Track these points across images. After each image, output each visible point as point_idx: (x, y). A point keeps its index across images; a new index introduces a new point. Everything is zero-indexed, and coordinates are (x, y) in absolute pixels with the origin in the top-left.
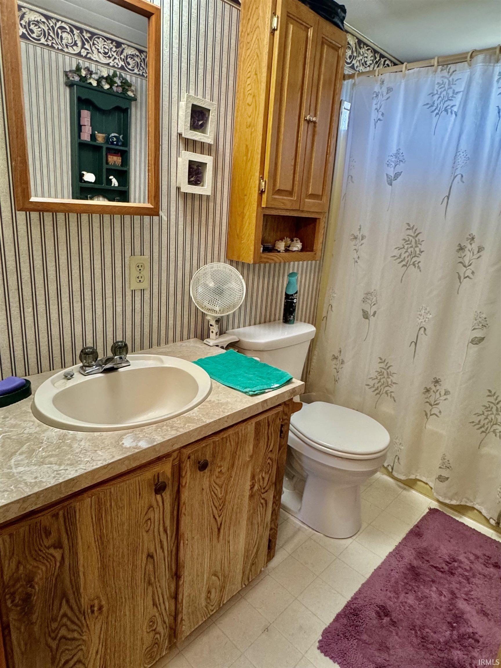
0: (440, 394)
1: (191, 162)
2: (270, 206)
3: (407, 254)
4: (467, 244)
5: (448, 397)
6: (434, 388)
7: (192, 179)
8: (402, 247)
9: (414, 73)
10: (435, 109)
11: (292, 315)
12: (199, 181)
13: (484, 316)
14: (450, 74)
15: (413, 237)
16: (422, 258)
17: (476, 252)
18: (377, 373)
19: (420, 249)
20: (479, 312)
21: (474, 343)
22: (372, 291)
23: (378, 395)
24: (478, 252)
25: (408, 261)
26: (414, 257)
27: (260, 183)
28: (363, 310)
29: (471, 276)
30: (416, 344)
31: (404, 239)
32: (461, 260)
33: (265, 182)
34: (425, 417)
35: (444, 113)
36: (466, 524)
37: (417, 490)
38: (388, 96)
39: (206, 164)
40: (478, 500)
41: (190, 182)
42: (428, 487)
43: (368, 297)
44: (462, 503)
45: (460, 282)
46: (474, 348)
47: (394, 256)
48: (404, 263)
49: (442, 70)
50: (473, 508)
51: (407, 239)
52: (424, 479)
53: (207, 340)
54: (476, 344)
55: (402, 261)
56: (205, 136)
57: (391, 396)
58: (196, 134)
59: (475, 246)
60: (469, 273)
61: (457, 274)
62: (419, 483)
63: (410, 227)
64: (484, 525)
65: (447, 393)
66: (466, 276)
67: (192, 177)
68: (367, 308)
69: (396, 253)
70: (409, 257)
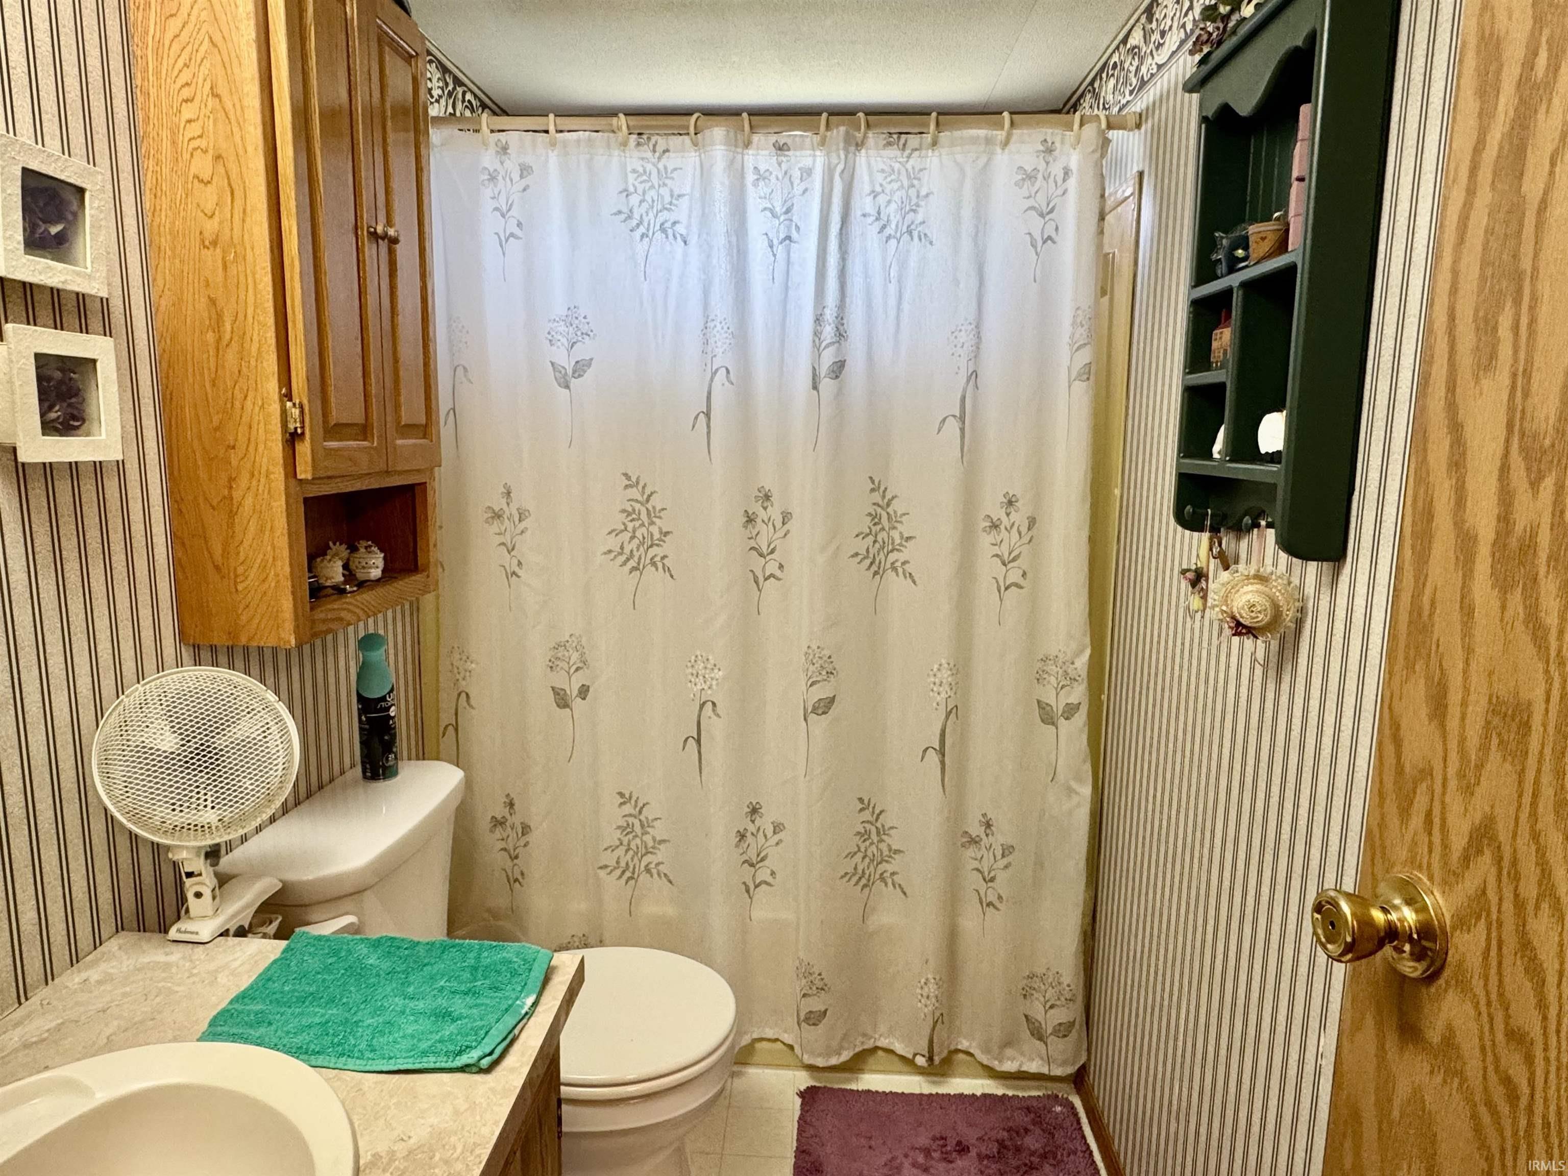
0: (765, 836)
1: (40, 358)
2: (322, 474)
3: (636, 541)
4: (756, 508)
5: (781, 836)
6: (752, 828)
7: (53, 415)
8: (623, 527)
9: (578, 141)
10: (638, 225)
11: (391, 752)
12: (74, 418)
13: (827, 653)
14: (657, 154)
15: (642, 504)
16: (667, 548)
17: (778, 524)
18: (619, 831)
19: (660, 529)
20: (814, 647)
21: (820, 712)
22: (567, 638)
23: (632, 882)
24: (784, 524)
25: (640, 558)
26: (651, 546)
27: (284, 412)
28: (553, 688)
29: (778, 573)
30: (698, 741)
31: (624, 511)
32: (752, 543)
33: (301, 407)
34: (746, 895)
35: (659, 235)
36: (874, 1089)
37: (757, 1065)
38: (524, 182)
39: (94, 361)
40: (882, 1028)
41: (48, 428)
42: (779, 1045)
43: (560, 655)
44: (857, 1050)
45: (760, 590)
46: (819, 724)
47: (610, 551)
48: (632, 563)
49: (638, 144)
50: (876, 1049)
51: (630, 509)
52: (770, 1033)
53: (182, 925)
54: (824, 713)
55: (628, 560)
56: (78, 274)
57: (659, 875)
58: (49, 267)
59: (775, 513)
60: (772, 568)
61: (751, 575)
62: (758, 1046)
63: (631, 482)
64: (900, 1073)
65: (778, 828)
66: (767, 574)
67: (50, 408)
68: (560, 681)
69: (613, 543)
70: (641, 549)
